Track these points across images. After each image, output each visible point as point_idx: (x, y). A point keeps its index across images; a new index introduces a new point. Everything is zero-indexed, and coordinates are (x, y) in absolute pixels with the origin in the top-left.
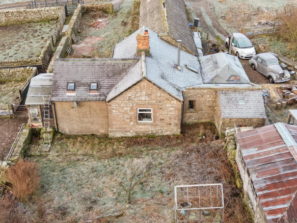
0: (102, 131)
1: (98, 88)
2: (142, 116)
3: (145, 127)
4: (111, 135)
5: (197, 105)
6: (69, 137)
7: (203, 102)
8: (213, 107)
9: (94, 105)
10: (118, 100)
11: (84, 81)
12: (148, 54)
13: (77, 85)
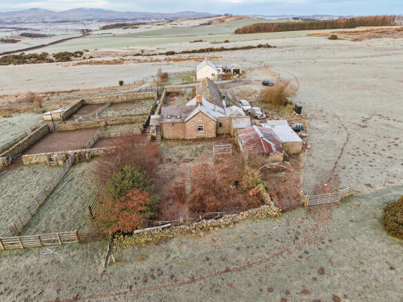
0: (182, 137)
1: (181, 117)
2: (199, 129)
3: (201, 134)
4: (186, 138)
5: (223, 125)
6: (168, 140)
7: (225, 123)
8: (230, 126)
9: (179, 125)
10: (189, 122)
11: (174, 115)
12: (201, 104)
13: (172, 116)
